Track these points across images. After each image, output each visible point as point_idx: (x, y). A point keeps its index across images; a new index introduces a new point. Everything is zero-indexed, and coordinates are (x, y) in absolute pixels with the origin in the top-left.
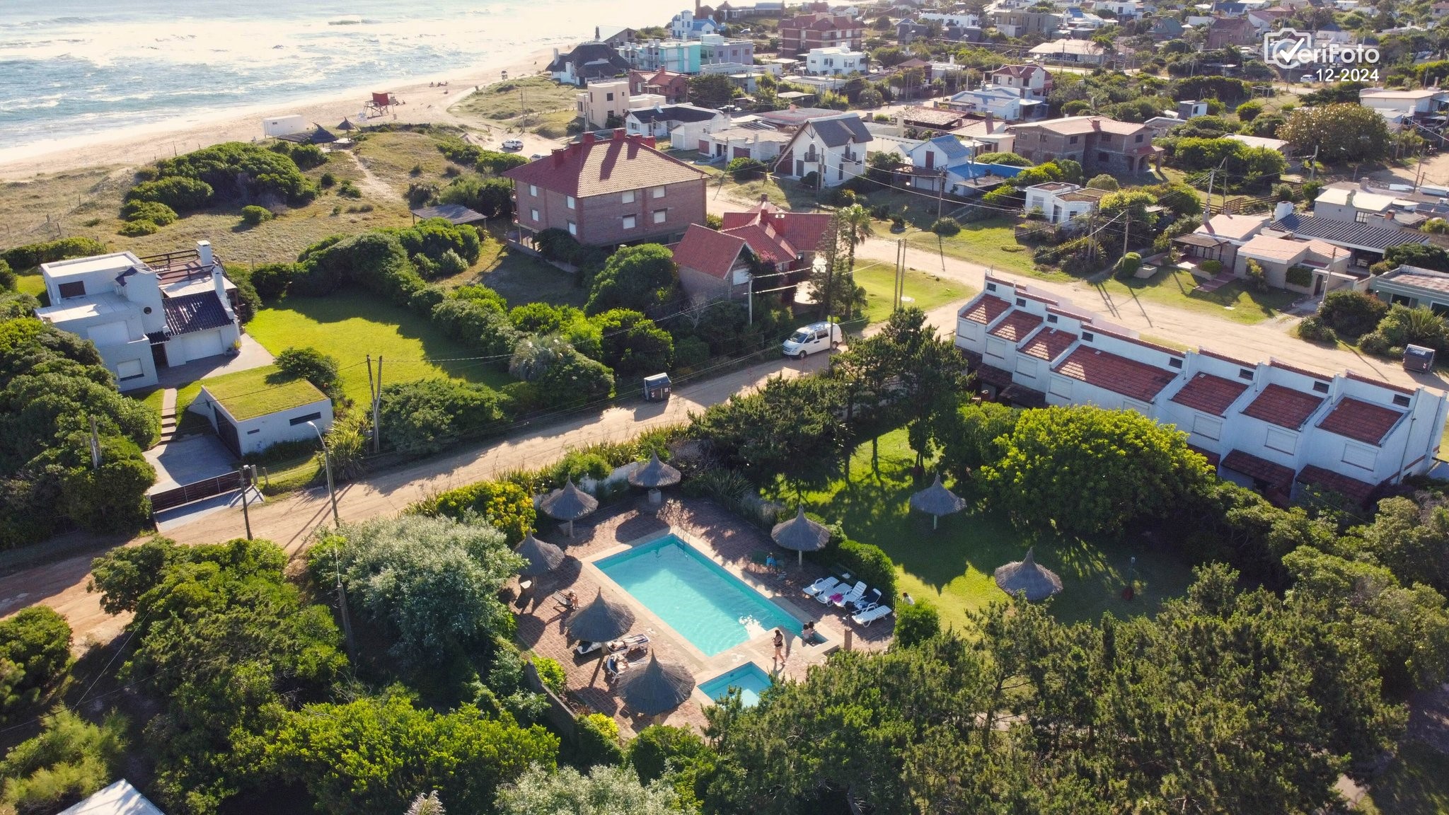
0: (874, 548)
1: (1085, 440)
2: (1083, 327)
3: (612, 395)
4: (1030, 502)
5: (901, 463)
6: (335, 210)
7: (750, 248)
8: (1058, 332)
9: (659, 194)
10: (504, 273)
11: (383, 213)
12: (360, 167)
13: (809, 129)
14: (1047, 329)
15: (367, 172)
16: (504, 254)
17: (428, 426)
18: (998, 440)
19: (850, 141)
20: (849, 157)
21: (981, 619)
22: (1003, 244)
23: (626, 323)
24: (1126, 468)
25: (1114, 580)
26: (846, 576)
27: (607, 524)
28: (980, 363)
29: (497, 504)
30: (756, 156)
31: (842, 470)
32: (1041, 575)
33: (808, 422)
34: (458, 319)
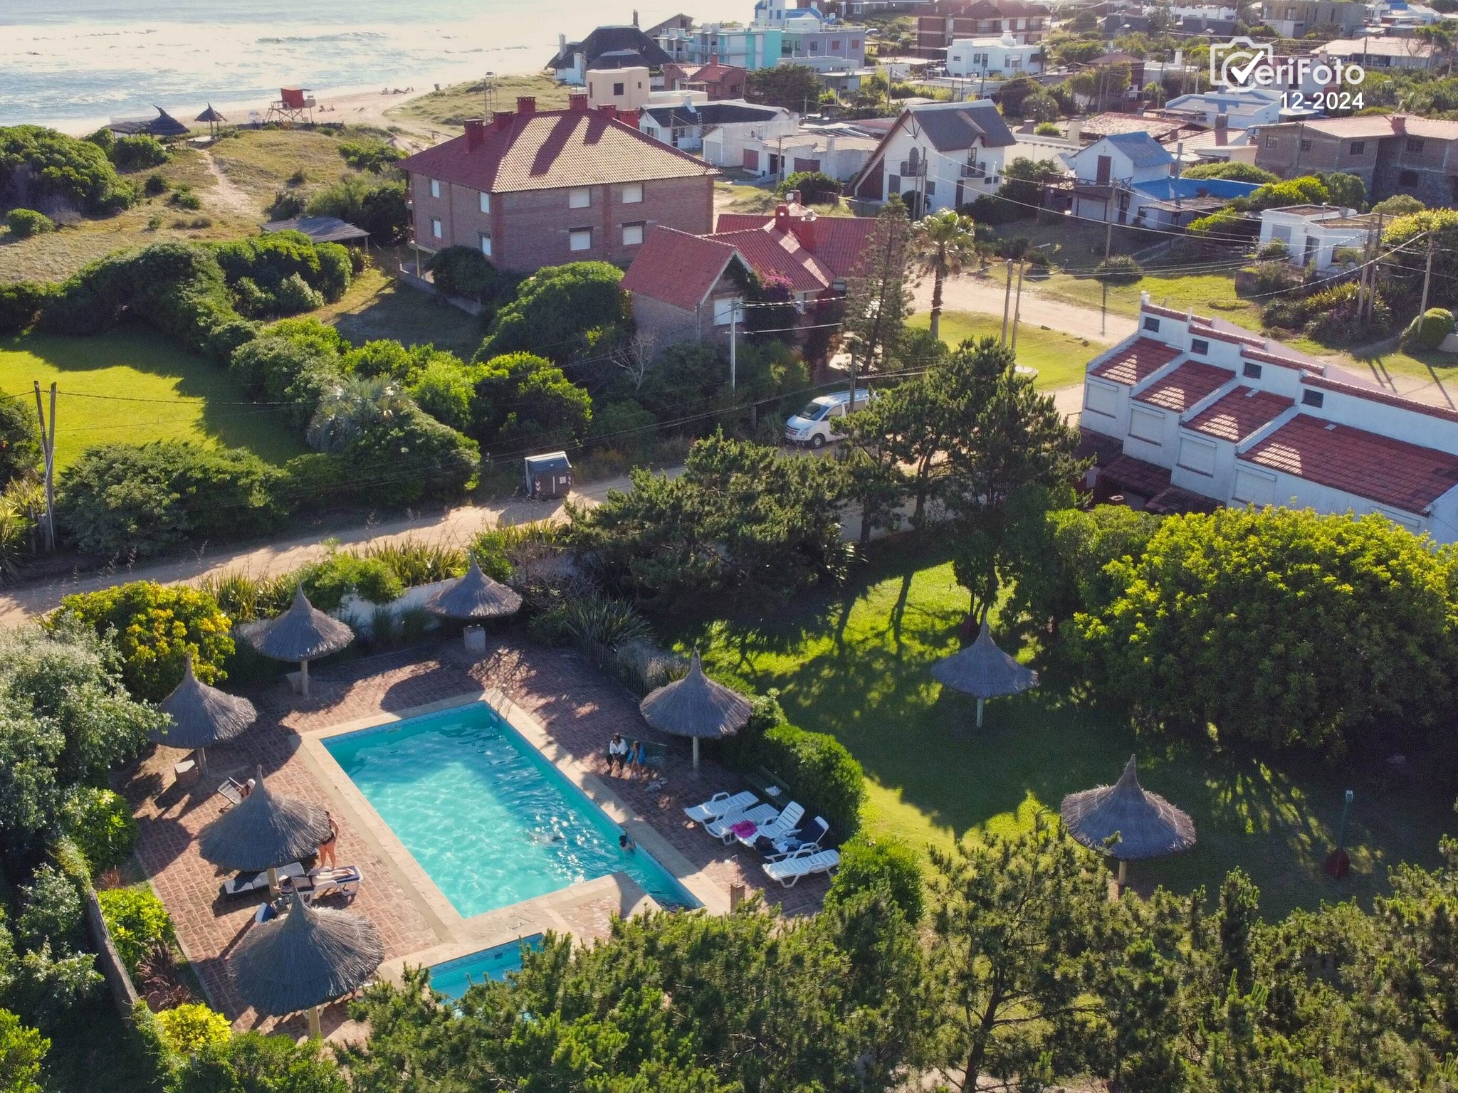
0: (829, 741)
1: (1277, 565)
2: (1305, 380)
3: (470, 486)
4: (1160, 681)
5: (945, 616)
6: (151, 223)
7: (744, 261)
8: (1262, 395)
9: (632, 196)
10: (377, 315)
11: (225, 231)
12: (213, 170)
13: (911, 123)
14: (1242, 390)
15: (221, 178)
16: (388, 291)
17: (131, 508)
18: (1112, 567)
19: (977, 143)
20: (972, 170)
21: (961, 870)
22: (1213, 297)
23: (518, 374)
24: (1351, 617)
25: (1315, 842)
26: (773, 791)
27: (378, 679)
28: (1121, 454)
29: (151, 621)
30: (829, 171)
31: (834, 620)
32: (1152, 811)
33: (760, 519)
34: (261, 364)
